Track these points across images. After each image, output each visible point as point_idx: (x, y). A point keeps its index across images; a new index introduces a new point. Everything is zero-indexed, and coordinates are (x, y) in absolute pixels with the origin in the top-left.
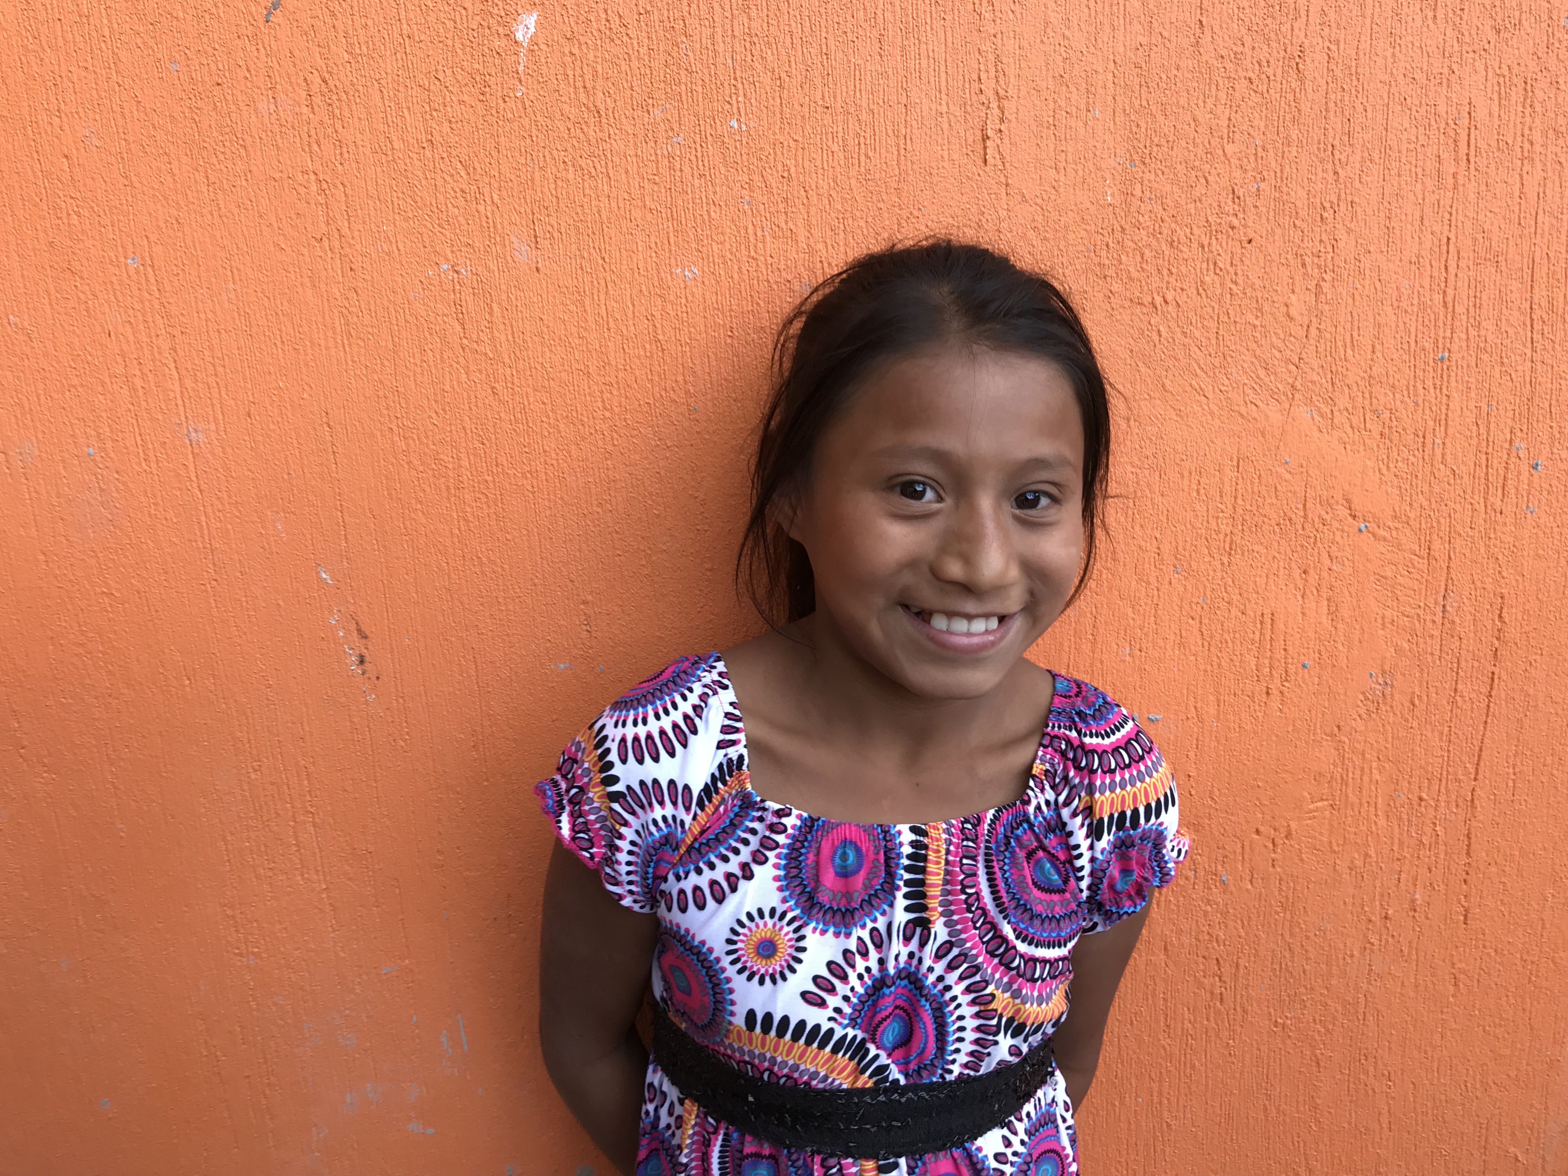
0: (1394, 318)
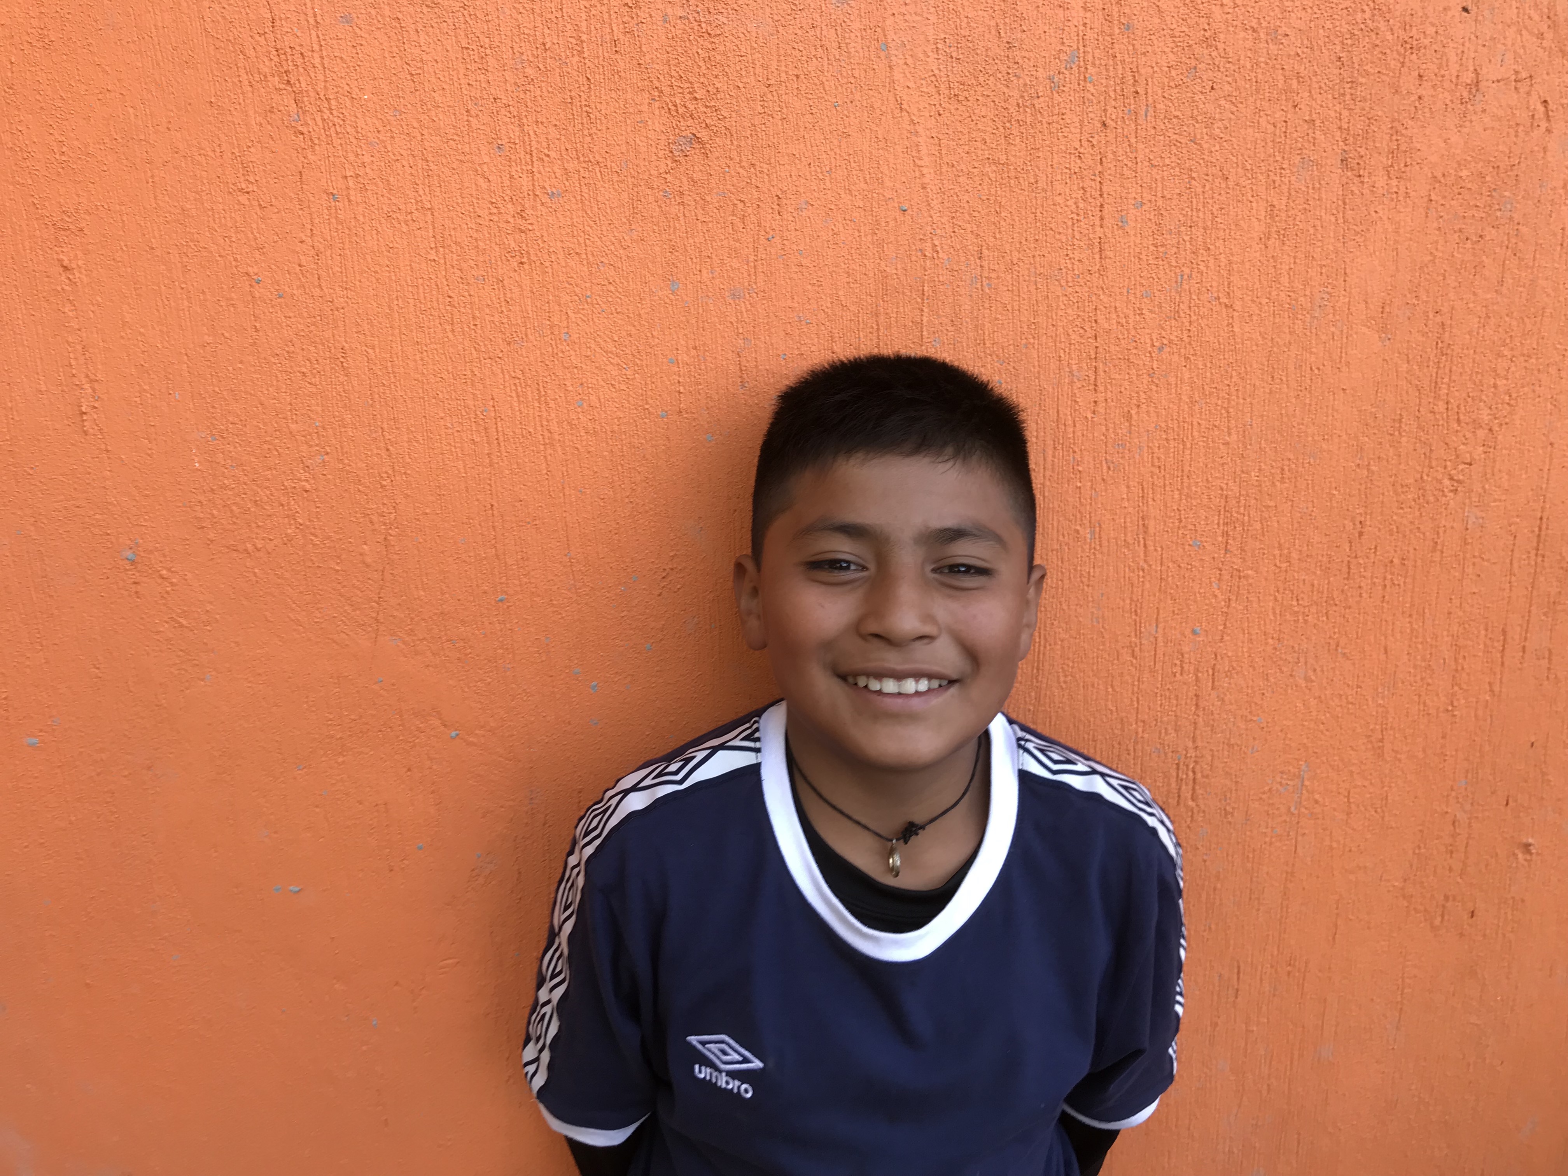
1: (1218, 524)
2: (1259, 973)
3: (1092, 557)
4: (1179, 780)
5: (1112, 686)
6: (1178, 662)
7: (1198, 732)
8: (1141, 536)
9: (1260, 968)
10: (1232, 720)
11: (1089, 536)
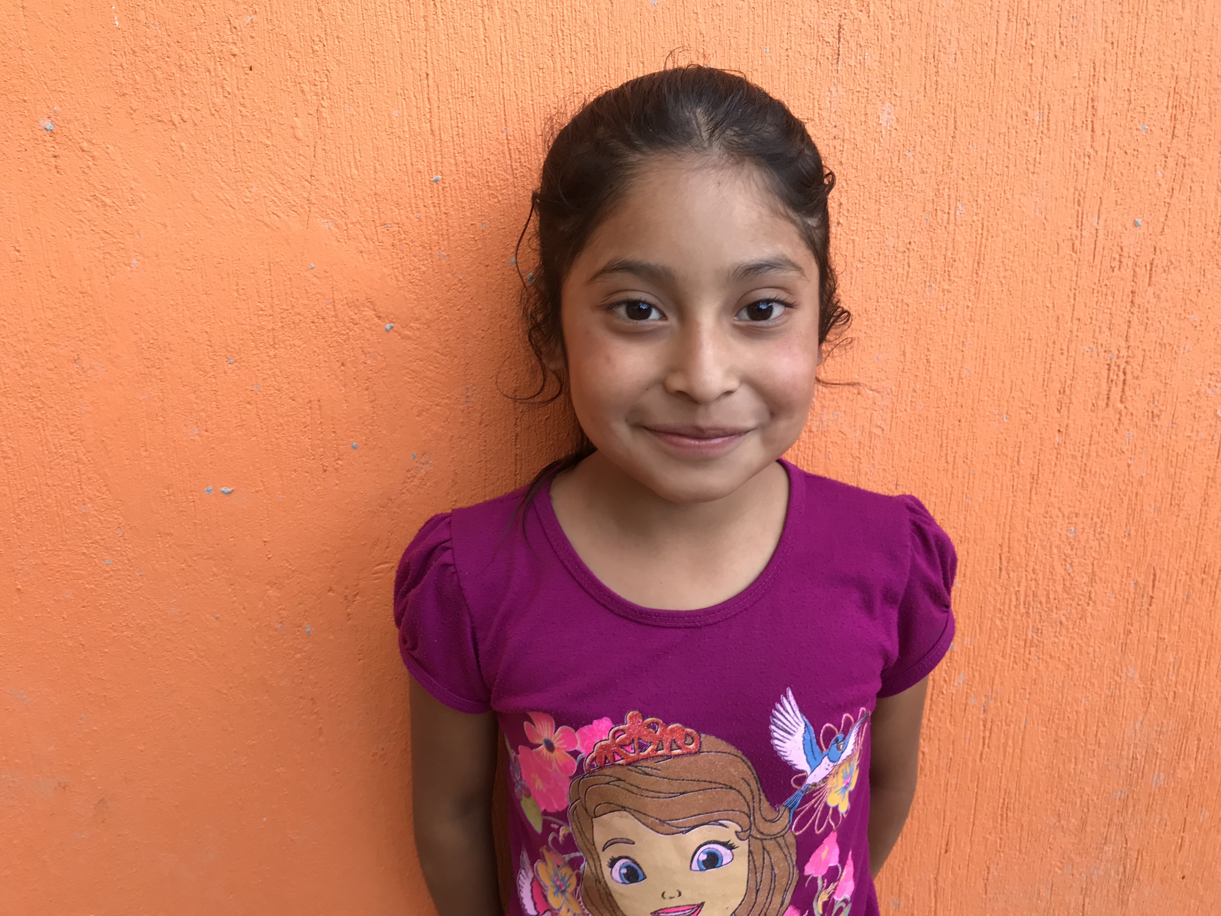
0: (389, 142)
1: (1167, 107)
2: (1173, 581)
3: (1039, 141)
4: (1110, 381)
5: (1051, 282)
6: (1117, 257)
7: (1131, 331)
8: (1089, 120)
9: (1175, 575)
10: (1166, 318)
11: (1037, 118)
